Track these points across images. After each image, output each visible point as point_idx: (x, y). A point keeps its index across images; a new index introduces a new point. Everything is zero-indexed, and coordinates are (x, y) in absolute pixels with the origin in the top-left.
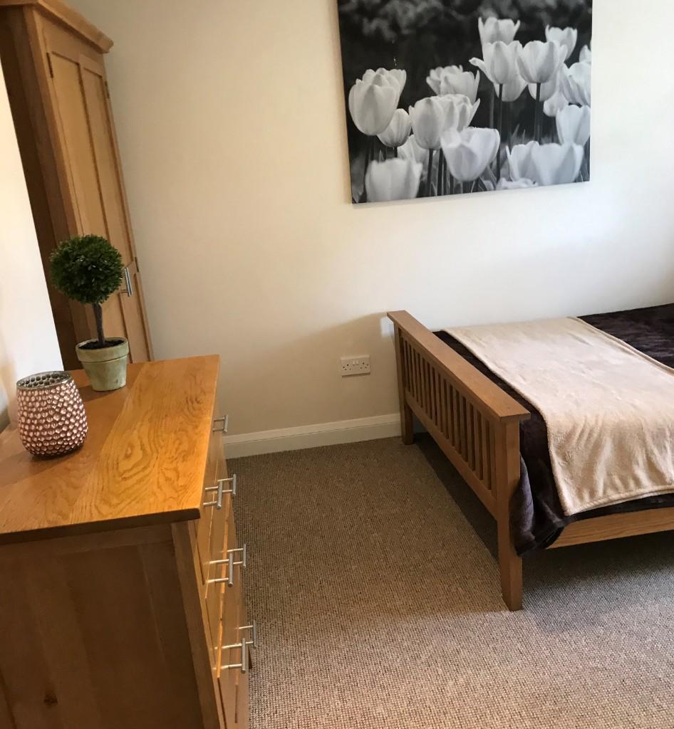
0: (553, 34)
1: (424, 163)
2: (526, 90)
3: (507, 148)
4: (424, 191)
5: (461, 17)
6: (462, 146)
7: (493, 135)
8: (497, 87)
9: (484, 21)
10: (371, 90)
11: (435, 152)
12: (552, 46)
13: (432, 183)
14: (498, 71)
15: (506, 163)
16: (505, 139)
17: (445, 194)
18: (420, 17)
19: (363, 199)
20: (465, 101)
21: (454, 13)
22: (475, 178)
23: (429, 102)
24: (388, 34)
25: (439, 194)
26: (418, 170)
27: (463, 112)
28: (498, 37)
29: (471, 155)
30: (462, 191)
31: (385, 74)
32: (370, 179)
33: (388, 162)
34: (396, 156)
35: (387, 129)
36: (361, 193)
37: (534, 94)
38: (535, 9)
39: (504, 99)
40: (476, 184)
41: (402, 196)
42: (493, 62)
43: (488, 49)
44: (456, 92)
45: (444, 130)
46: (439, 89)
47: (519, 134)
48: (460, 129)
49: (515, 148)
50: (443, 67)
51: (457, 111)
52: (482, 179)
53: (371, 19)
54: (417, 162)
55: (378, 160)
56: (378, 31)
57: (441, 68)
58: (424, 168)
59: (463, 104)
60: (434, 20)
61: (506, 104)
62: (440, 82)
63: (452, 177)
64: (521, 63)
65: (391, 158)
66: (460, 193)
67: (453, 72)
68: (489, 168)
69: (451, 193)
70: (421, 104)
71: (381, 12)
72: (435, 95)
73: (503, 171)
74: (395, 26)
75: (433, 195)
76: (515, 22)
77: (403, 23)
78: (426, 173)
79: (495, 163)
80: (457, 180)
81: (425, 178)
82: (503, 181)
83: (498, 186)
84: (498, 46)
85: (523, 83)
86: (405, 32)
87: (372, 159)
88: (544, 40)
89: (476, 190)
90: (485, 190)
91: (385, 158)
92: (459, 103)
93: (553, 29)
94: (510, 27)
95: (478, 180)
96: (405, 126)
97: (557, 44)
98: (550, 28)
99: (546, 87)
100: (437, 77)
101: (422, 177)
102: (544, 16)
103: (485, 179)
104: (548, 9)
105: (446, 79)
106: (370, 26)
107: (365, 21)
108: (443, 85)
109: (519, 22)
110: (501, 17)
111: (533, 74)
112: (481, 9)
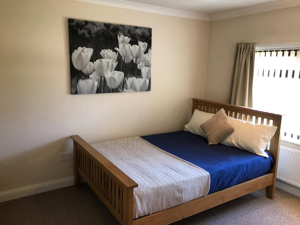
0: (140, 43)
1: (98, 82)
2: (132, 60)
3: (126, 78)
4: (98, 91)
5: (112, 34)
6: (112, 77)
7: (122, 74)
8: (123, 58)
9: (120, 36)
10: (80, 54)
11: (102, 78)
12: (140, 47)
13: (101, 89)
14: (124, 53)
15: (126, 84)
16: (126, 76)
17: (106, 93)
18: (98, 31)
19: (76, 93)
20: (113, 61)
21: (110, 32)
22: (116, 88)
23: (101, 61)
24: (87, 35)
25: (104, 93)
26: (96, 84)
27: (112, 65)
28: (124, 42)
29: (115, 80)
30: (111, 92)
31: (86, 49)
32: (79, 86)
33: (86, 80)
34: (89, 78)
35: (86, 69)
36: (75, 91)
37: (135, 62)
38: (135, 35)
39: (125, 62)
40: (116, 90)
41: (91, 92)
42: (122, 50)
43: (121, 45)
44: (110, 58)
45: (106, 71)
46: (104, 56)
47: (130, 74)
48: (111, 71)
49: (129, 78)
50: (106, 49)
51: (110, 64)
52: (118, 88)
53: (81, 29)
54: (96, 81)
55: (82, 80)
56: (84, 34)
57: (105, 50)
58: (99, 83)
59: (112, 62)
60: (103, 33)
61: (126, 64)
62: (105, 54)
63: (108, 87)
64: (131, 52)
65: (87, 79)
66: (111, 93)
67: (109, 51)
68: (120, 85)
69: (108, 92)
70: (98, 61)
71: (85, 27)
72: (103, 58)
73: (125, 86)
74: (90, 33)
75: (102, 93)
76: (129, 38)
77: (93, 33)
78: (99, 85)
79: (122, 83)
80: (110, 88)
81: (99, 87)
82: (125, 89)
83: (123, 91)
84: (124, 45)
85: (131, 58)
86: (93, 35)
87: (80, 79)
88: (138, 45)
89: (116, 92)
90: (119, 92)
91: (85, 79)
92: (111, 62)
93: (140, 42)
94: (127, 39)
95: (117, 89)
96: (92, 68)
97: (142, 47)
98: (139, 41)
99: (138, 60)
100: (104, 52)
101: (98, 86)
102: (138, 37)
103: (119, 88)
104: (139, 35)
105: (107, 53)
106: (81, 32)
107: (79, 30)
108: (106, 55)
109: (130, 38)
110: (125, 36)
111: (135, 55)
112: (119, 32)
